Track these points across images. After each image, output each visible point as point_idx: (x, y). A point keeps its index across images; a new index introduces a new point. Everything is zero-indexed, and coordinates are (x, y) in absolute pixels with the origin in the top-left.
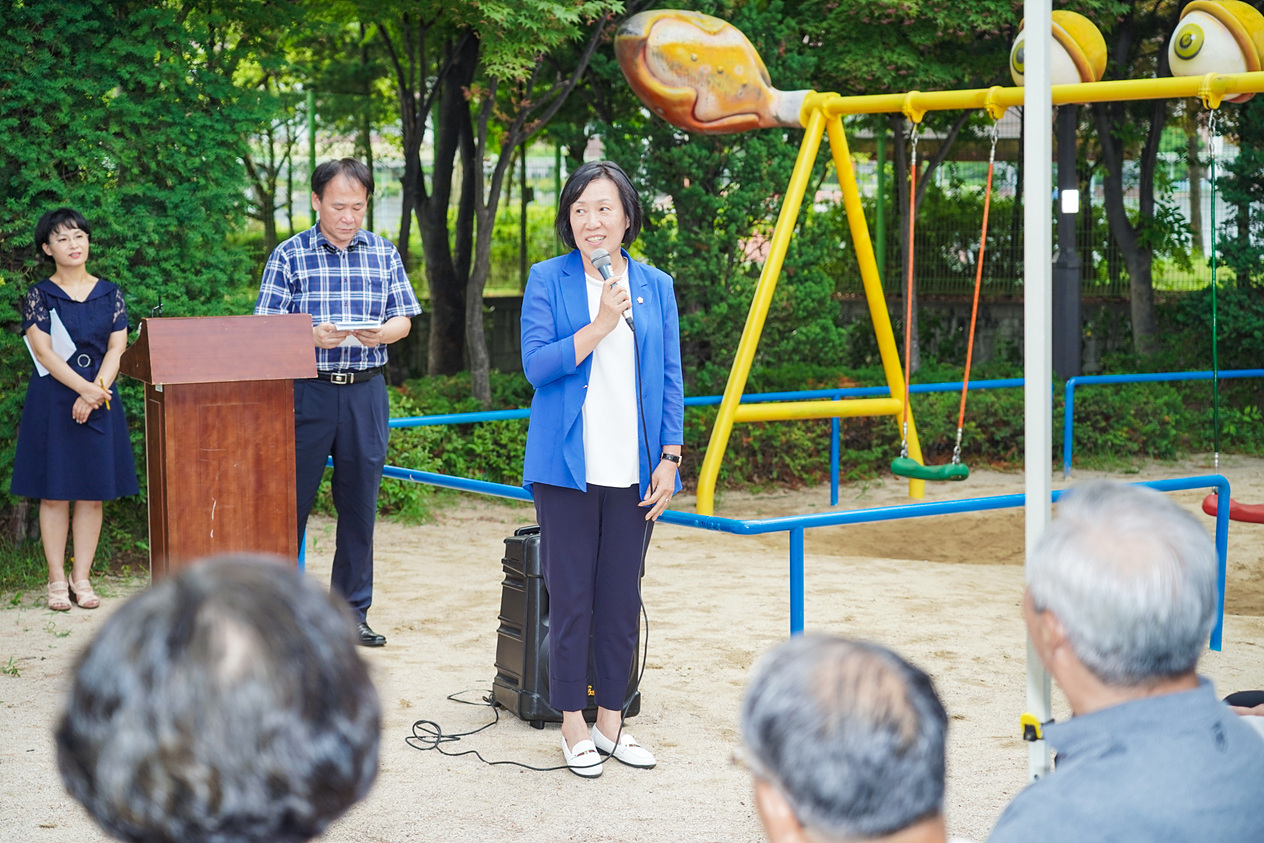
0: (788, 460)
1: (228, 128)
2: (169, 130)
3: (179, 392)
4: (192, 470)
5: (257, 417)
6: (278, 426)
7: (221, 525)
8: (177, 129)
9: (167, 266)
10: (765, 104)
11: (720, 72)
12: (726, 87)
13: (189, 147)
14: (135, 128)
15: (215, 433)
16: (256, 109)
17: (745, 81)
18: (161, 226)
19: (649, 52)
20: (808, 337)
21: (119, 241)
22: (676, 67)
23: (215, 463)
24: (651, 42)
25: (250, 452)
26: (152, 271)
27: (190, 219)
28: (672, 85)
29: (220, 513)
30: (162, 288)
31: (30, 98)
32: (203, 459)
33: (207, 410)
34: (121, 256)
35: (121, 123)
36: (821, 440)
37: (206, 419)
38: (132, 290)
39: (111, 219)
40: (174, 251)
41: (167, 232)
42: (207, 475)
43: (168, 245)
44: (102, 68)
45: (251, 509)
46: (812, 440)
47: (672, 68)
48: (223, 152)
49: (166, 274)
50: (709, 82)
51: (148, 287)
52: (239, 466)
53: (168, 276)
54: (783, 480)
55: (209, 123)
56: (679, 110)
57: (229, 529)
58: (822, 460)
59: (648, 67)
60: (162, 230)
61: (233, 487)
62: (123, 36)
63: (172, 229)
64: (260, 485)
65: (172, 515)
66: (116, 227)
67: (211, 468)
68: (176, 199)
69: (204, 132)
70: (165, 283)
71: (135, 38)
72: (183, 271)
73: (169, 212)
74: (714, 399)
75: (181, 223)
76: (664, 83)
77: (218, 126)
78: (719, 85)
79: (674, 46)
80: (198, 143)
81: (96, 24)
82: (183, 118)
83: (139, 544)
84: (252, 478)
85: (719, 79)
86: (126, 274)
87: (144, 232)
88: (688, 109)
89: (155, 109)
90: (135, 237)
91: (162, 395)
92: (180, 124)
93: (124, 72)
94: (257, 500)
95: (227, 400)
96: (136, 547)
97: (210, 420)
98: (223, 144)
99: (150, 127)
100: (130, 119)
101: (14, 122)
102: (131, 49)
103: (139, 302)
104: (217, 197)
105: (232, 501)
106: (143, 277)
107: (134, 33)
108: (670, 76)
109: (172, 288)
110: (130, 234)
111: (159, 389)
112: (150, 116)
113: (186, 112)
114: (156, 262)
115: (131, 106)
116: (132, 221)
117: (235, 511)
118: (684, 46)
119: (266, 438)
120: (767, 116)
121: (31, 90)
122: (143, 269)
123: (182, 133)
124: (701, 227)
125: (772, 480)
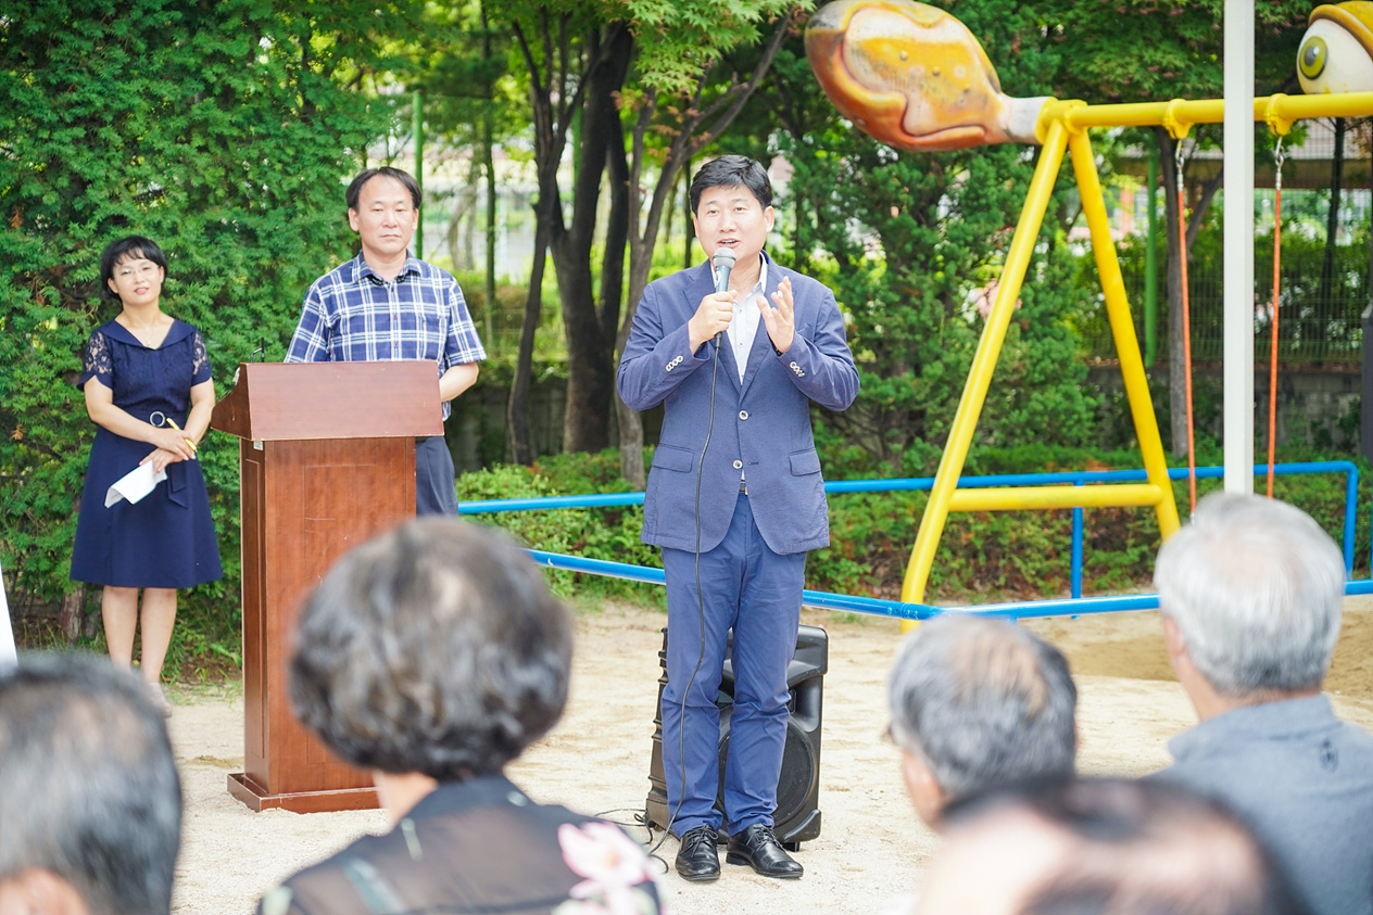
0: (1018, 562)
1: (332, 141)
2: (262, 144)
3: (281, 449)
4: (296, 542)
5: (372, 482)
6: (397, 491)
8: (272, 143)
9: (257, 306)
10: (992, 115)
11: (936, 75)
12: (943, 93)
13: (285, 164)
14: (222, 141)
15: (323, 498)
16: (366, 117)
17: (967, 86)
18: (252, 258)
19: (847, 49)
20: (1045, 407)
21: (202, 276)
22: (882, 68)
23: (322, 535)
24: (850, 37)
25: (363, 523)
26: (240, 312)
27: (286, 250)
28: (875, 89)
30: (251, 334)
31: (99, 103)
32: (308, 529)
33: (314, 471)
34: (203, 293)
35: (205, 135)
36: (1061, 538)
37: (312, 482)
38: (216, 334)
39: (192, 249)
40: (266, 289)
41: (258, 266)
42: (313, 549)
43: (258, 283)
44: (184, 69)
46: (1050, 538)
47: (876, 68)
48: (325, 170)
49: (256, 315)
50: (921, 87)
51: (235, 331)
52: (351, 539)
53: (257, 319)
54: (1013, 588)
55: (309, 135)
56: (884, 120)
58: (1062, 563)
59: (846, 67)
60: (253, 264)
62: (209, 31)
63: (265, 262)
65: (271, 595)
66: (198, 259)
67: (317, 541)
68: (268, 226)
69: (303, 146)
70: (255, 327)
71: (224, 32)
72: (277, 313)
73: (261, 242)
74: (924, 482)
75: (275, 255)
76: (866, 87)
77: (321, 139)
78: (934, 90)
79: (878, 41)
80: (295, 158)
81: (178, 15)
82: (279, 129)
83: (214, 646)
85: (934, 82)
86: (209, 315)
87: (231, 265)
88: (896, 120)
89: (247, 118)
90: (220, 272)
91: (262, 453)
92: (276, 136)
93: (209, 74)
95: (338, 460)
96: (211, 651)
97: (318, 483)
98: (326, 160)
99: (239, 140)
100: (217, 130)
101: (80, 132)
102: (218, 46)
103: (224, 349)
104: (318, 224)
106: (229, 319)
107: (222, 27)
108: (874, 78)
109: (262, 332)
110: (214, 268)
111: (258, 446)
112: (239, 126)
113: (281, 121)
114: (244, 301)
115: (219, 113)
116: (217, 252)
118: (891, 41)
119: (381, 507)
120: (994, 129)
121: (100, 93)
122: (228, 310)
123: (278, 147)
124: (910, 268)
125: (999, 588)
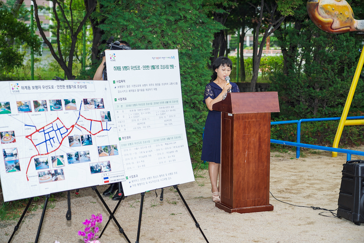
0: (351, 138)
4: (241, 141)
6: (266, 127)
7: (248, 158)
10: (353, 25)
11: (341, 14)
12: (342, 18)
15: (248, 129)
17: (348, 17)
19: (319, 7)
20: (358, 98)
22: (327, 12)
23: (247, 139)
24: (320, 4)
25: (258, 135)
28: (326, 18)
29: (248, 155)
31: (155, 21)
32: (244, 137)
33: (246, 122)
36: (361, 131)
37: (245, 125)
42: (245, 143)
45: (257, 154)
46: (358, 131)
47: (326, 12)
50: (337, 17)
52: (254, 139)
54: (349, 144)
56: (327, 26)
57: (251, 160)
58: (361, 138)
59: (318, 12)
61: (252, 147)
64: (260, 146)
65: (234, 155)
67: (246, 141)
76: (323, 17)
78: (340, 18)
79: (327, 5)
84: (258, 144)
85: (340, 16)
88: (330, 25)
91: (233, 117)
94: (259, 150)
95: (252, 119)
97: (247, 125)
105: (252, 151)
108: (325, 15)
111: (230, 115)
117: (252, 154)
118: (330, 5)
119: (262, 131)
120: (353, 28)
121: (155, 19)
125: (346, 144)
